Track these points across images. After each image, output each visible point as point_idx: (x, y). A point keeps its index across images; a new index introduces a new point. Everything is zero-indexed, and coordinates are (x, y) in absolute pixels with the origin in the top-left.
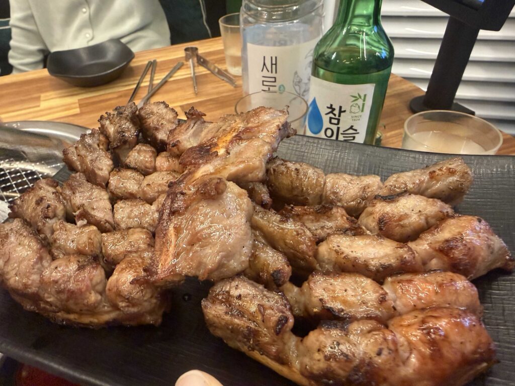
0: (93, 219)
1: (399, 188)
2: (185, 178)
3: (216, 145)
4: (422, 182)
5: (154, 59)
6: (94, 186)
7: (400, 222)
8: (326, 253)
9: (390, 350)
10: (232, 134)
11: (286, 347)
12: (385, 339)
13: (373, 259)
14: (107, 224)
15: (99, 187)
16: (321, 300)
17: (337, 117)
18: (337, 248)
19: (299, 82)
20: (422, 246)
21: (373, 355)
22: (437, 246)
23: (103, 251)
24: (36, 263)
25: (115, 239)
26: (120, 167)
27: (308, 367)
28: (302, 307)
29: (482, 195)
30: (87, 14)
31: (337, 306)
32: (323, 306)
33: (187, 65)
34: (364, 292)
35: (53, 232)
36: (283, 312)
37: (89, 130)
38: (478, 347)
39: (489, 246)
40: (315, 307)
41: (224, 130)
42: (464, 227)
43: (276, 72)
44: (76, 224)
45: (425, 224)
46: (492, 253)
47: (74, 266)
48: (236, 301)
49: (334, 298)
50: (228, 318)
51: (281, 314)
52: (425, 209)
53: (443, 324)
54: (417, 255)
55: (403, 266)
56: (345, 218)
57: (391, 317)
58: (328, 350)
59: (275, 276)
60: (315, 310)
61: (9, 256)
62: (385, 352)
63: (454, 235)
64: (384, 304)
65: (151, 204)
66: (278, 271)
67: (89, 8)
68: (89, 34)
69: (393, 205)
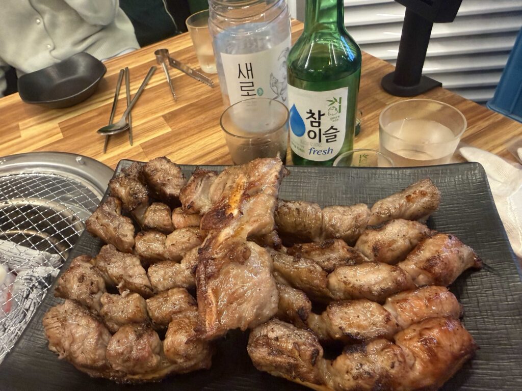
0: (133, 286)
1: (384, 214)
2: (210, 243)
3: (229, 206)
4: (401, 206)
5: (126, 67)
6: (125, 255)
7: (391, 248)
8: (336, 284)
9: (400, 362)
10: (240, 192)
11: (320, 371)
12: (395, 355)
13: (374, 285)
14: (147, 289)
15: (129, 254)
16: (340, 328)
17: (317, 120)
18: (345, 279)
19: (276, 83)
20: (410, 266)
21: (388, 368)
22: (422, 265)
23: (150, 315)
24: (98, 340)
25: (159, 302)
26: (142, 231)
27: (340, 385)
28: (324, 332)
29: (450, 201)
30: (41, 25)
31: (353, 331)
32: (343, 333)
33: (160, 68)
34: (372, 315)
35: (101, 305)
36: (314, 346)
37: (78, 157)
38: (463, 345)
39: (460, 258)
40: (336, 334)
41: (231, 187)
42: (439, 246)
43: (253, 78)
44: (120, 294)
45: (410, 245)
46: (463, 262)
47: (132, 337)
48: (274, 342)
49: (350, 326)
50: (271, 358)
51: (313, 348)
52: (408, 233)
53: (435, 333)
54: (407, 274)
55: (399, 287)
56: (345, 249)
57: (396, 332)
58: (355, 371)
59: (300, 313)
60: (337, 336)
61: (73, 338)
62: (397, 364)
63: (433, 254)
64: (389, 323)
65: (180, 263)
66: (301, 309)
67: (43, 18)
68: (50, 45)
69: (382, 233)
